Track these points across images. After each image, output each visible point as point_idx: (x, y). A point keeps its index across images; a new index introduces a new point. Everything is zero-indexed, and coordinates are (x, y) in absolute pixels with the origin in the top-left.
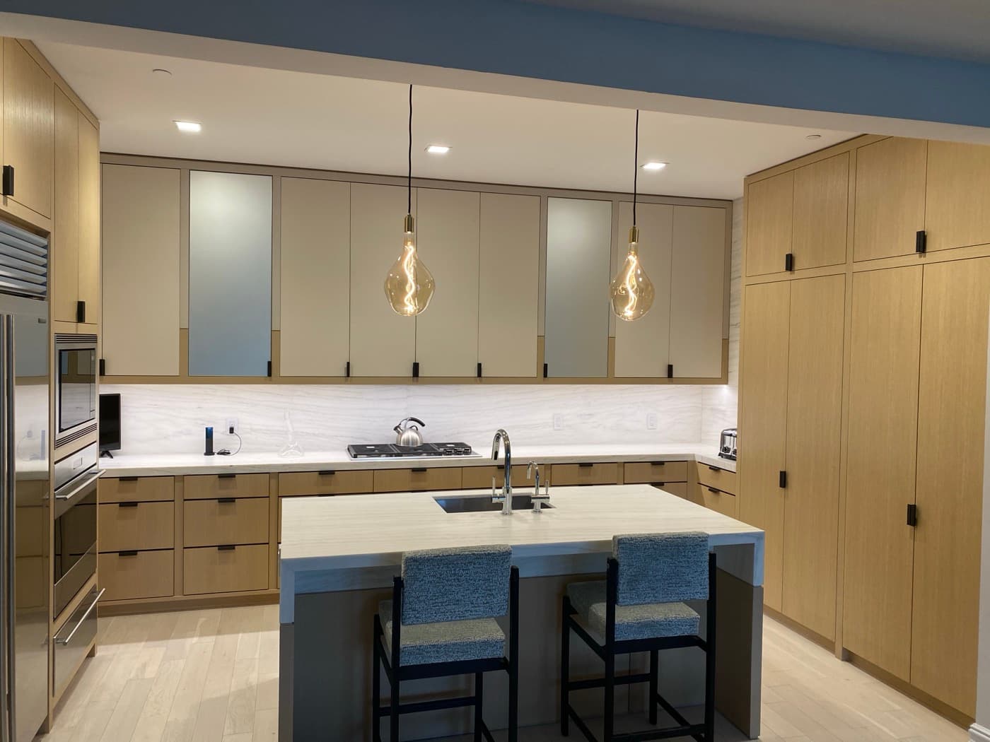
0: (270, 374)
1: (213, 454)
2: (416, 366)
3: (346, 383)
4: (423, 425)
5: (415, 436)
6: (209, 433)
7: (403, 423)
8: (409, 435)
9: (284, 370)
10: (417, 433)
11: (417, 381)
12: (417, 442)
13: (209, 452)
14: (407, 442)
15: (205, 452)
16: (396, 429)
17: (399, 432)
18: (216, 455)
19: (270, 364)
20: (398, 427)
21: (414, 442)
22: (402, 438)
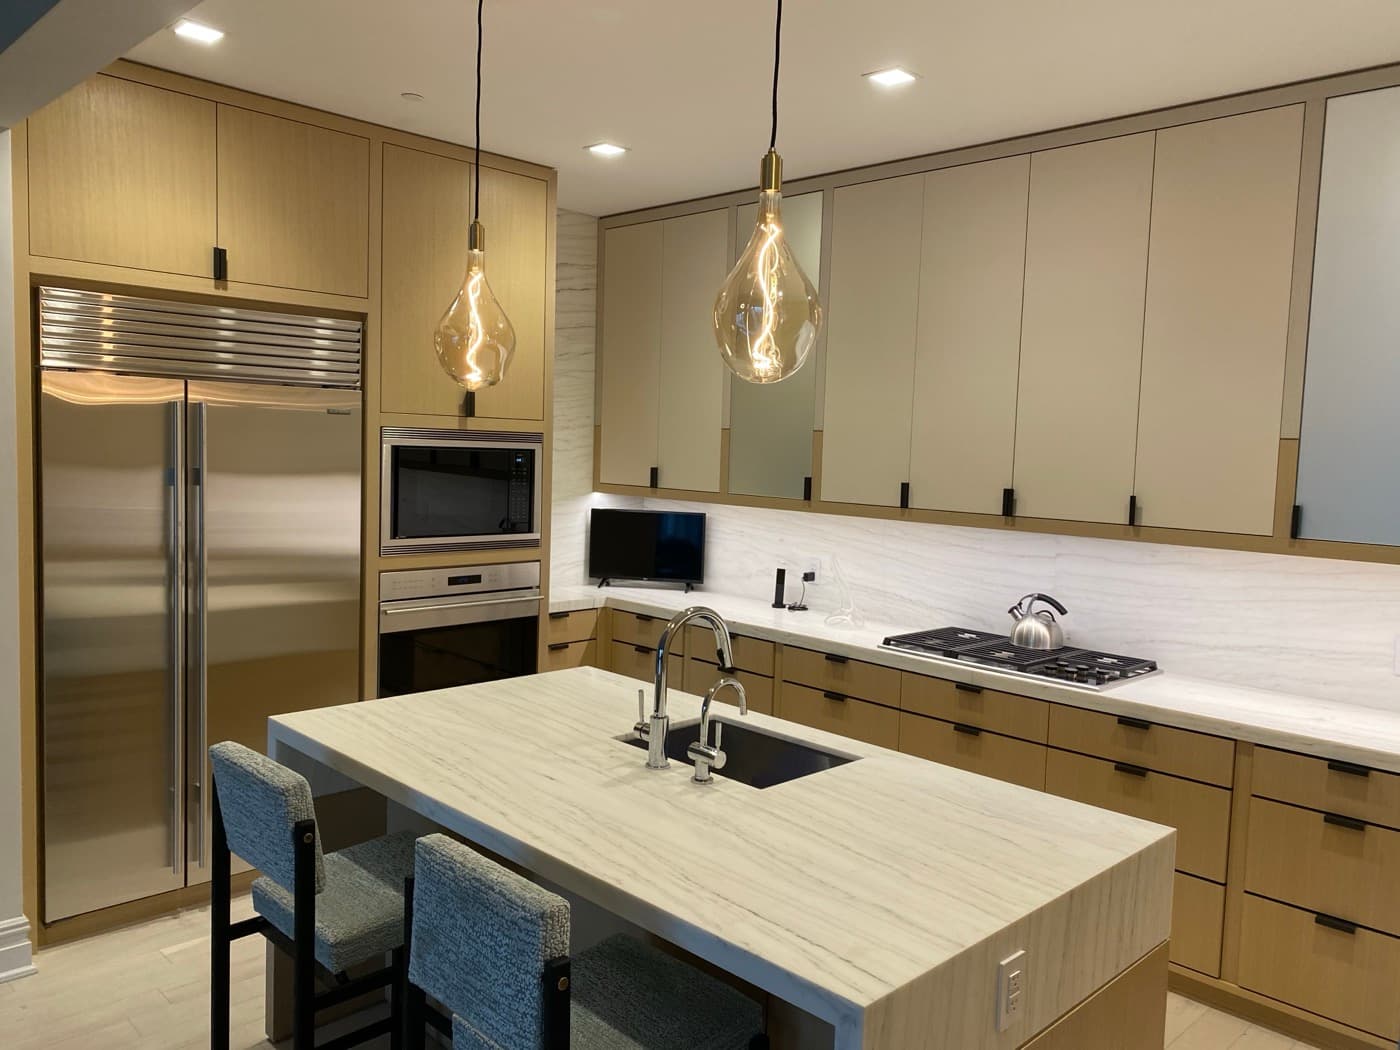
0: (808, 496)
1: (784, 607)
2: (1009, 496)
3: (902, 518)
4: (1063, 611)
5: (1043, 631)
6: (781, 574)
7: (1026, 603)
8: (1033, 626)
9: (826, 492)
10: (1048, 626)
11: (1013, 525)
12: (1044, 643)
13: (779, 603)
14: (1024, 638)
15: (773, 602)
16: (1011, 611)
17: (1016, 617)
18: (786, 609)
19: (808, 481)
20: (1016, 608)
21: (1038, 640)
22: (1018, 629)
